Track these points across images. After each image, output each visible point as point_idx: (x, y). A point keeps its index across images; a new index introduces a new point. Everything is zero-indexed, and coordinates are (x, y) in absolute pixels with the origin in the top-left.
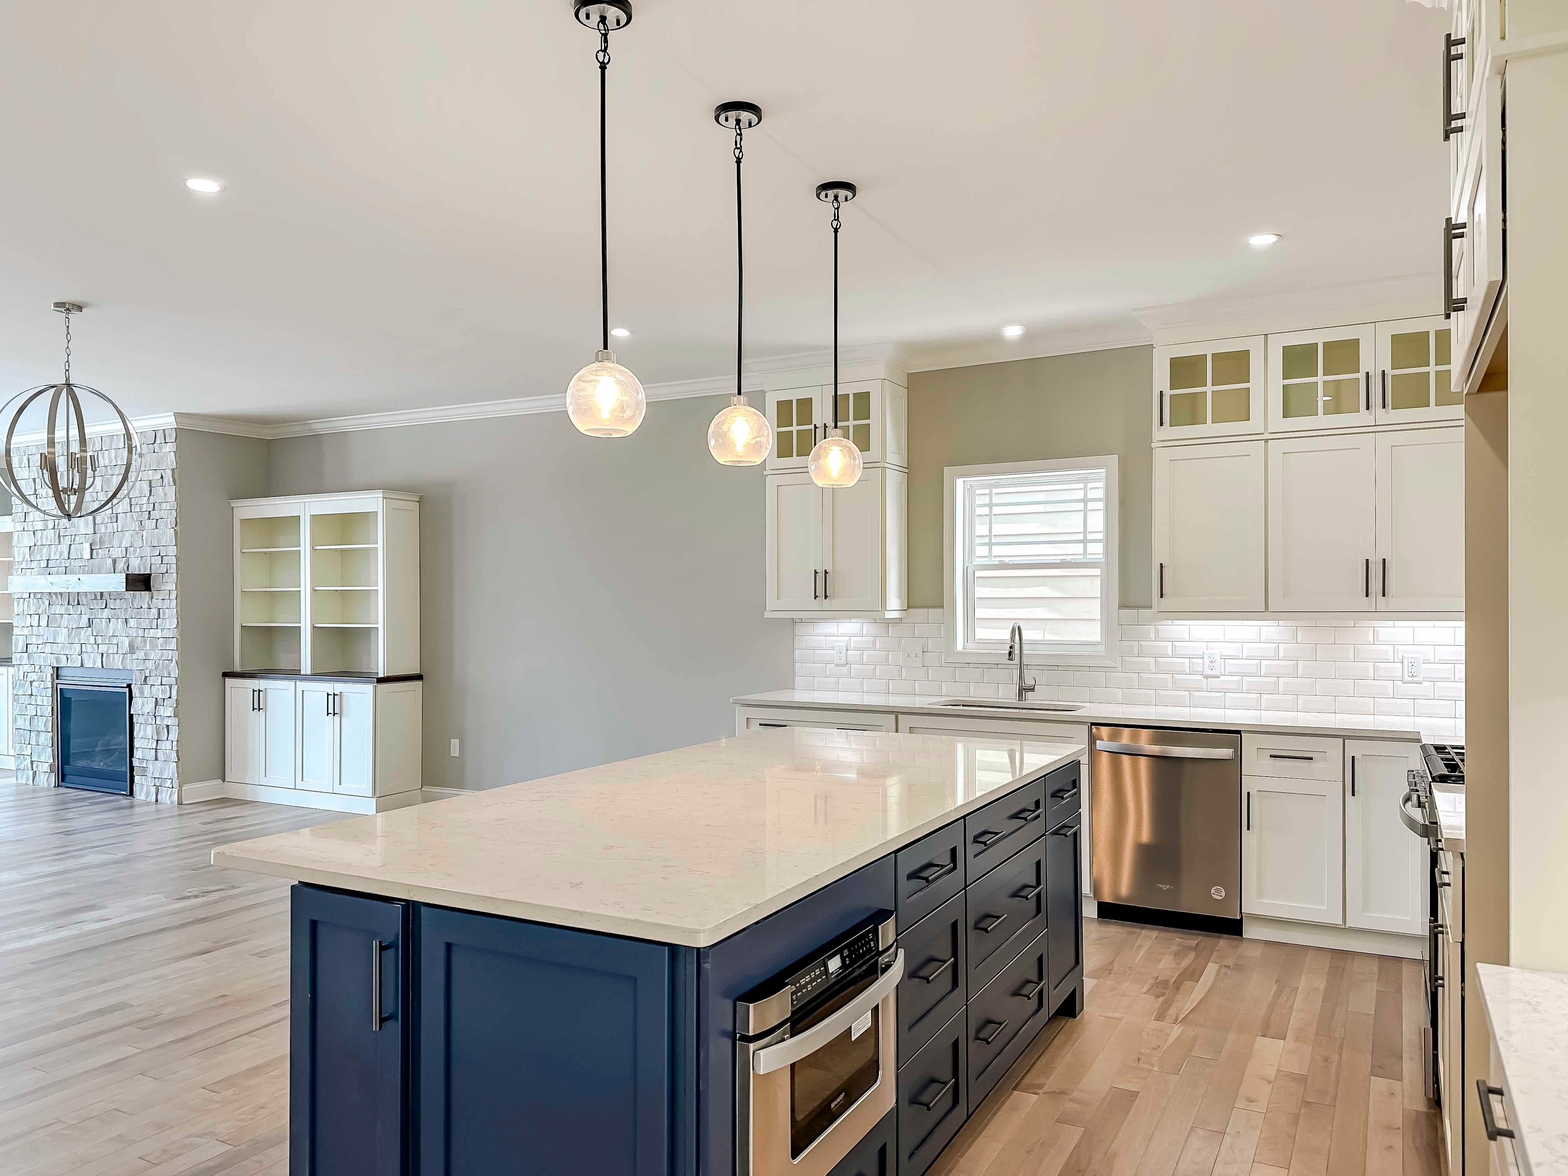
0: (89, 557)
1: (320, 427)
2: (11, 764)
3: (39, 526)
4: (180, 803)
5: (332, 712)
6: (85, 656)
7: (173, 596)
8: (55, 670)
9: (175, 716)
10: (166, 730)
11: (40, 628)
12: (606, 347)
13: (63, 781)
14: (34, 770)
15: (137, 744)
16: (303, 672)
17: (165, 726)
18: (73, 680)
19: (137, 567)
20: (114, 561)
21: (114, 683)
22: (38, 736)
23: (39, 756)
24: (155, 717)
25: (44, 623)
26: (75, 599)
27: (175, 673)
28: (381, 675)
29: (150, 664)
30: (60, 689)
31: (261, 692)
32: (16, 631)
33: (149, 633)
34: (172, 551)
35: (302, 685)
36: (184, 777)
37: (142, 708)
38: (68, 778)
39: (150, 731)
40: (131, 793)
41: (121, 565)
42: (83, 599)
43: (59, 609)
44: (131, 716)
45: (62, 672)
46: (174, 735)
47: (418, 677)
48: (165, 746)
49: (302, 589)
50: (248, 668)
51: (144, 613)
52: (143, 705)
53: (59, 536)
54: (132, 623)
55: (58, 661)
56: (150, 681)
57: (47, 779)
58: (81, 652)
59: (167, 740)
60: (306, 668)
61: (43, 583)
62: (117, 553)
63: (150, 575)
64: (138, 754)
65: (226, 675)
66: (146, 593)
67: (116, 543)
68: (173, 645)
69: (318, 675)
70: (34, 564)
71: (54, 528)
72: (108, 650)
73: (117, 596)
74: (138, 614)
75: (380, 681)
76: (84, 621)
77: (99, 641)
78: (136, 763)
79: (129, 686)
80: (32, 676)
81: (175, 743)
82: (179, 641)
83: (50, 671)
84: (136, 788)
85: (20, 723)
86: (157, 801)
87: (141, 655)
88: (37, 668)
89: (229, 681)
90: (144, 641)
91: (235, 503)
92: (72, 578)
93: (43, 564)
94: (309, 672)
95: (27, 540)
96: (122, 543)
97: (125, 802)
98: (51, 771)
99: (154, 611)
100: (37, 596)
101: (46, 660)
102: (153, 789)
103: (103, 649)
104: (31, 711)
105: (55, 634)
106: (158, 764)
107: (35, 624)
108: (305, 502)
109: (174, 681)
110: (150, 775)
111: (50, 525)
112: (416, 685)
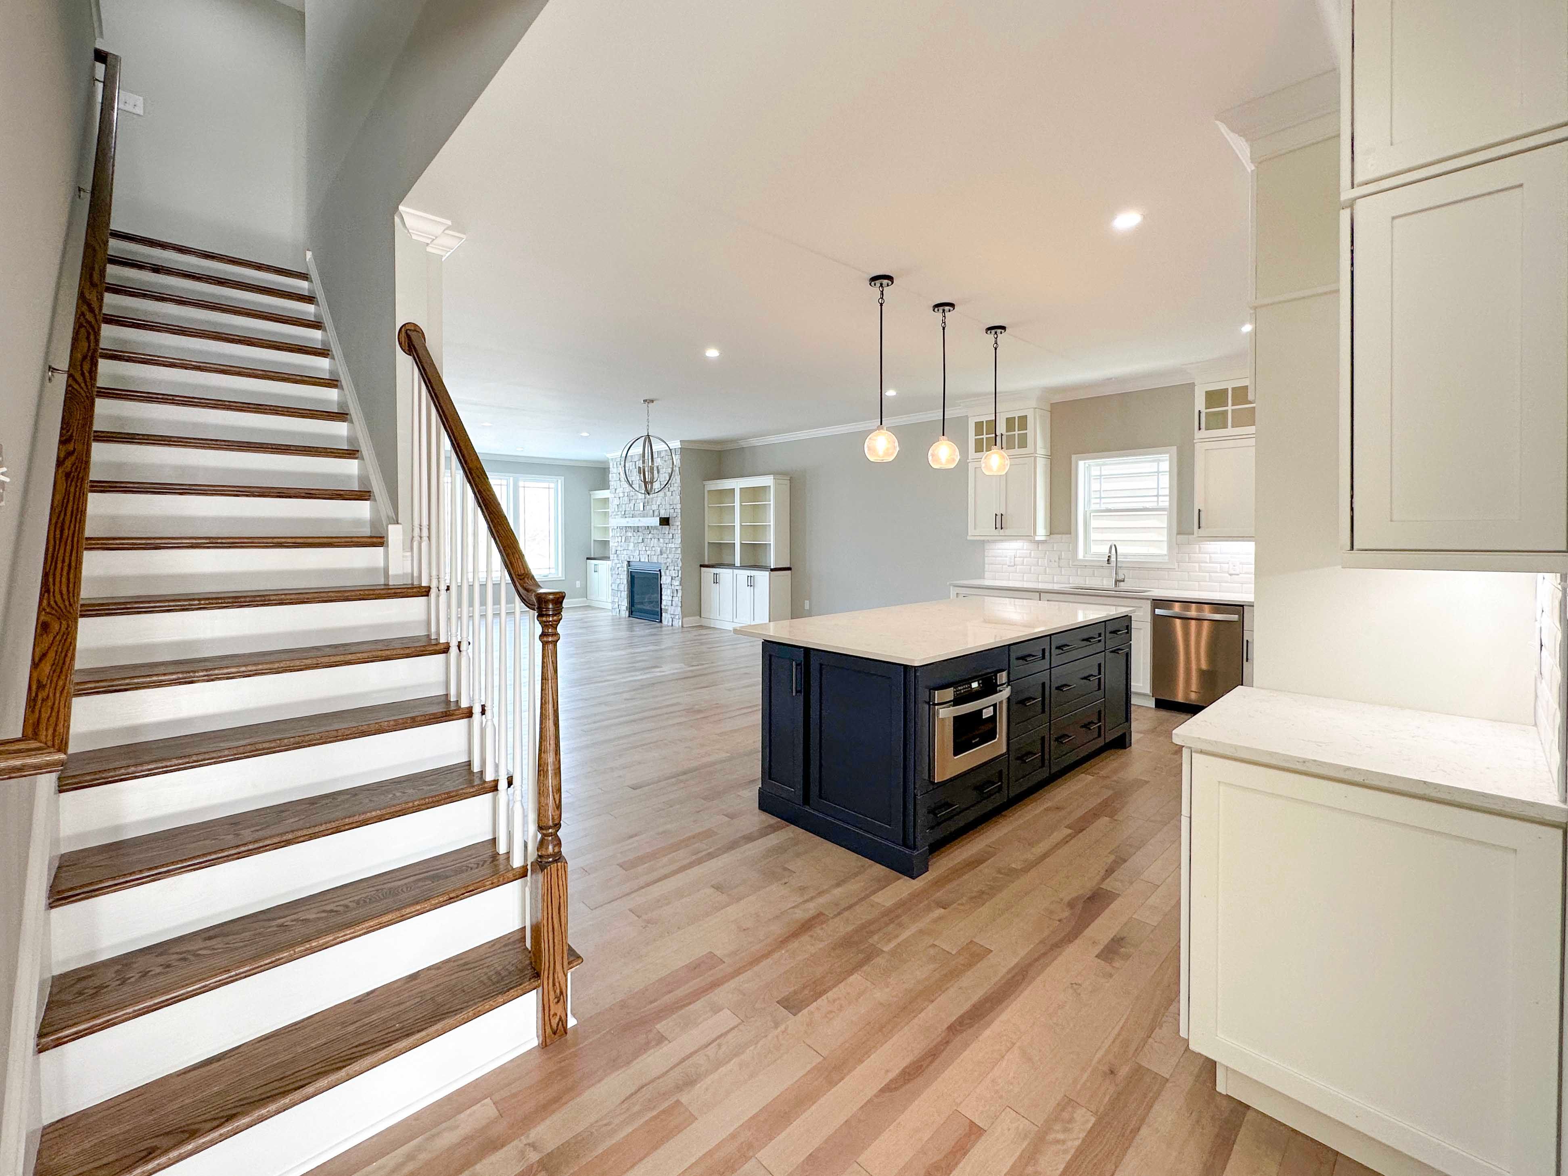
0: (643, 510)
2: (609, 606)
3: (621, 495)
4: (682, 627)
5: (750, 585)
6: (641, 556)
7: (680, 527)
8: (628, 562)
9: (680, 585)
10: (676, 592)
11: (622, 543)
12: (881, 424)
13: (631, 614)
14: (619, 609)
15: (663, 598)
16: (736, 565)
17: (675, 590)
18: (636, 567)
19: (664, 514)
20: (653, 511)
21: (653, 569)
22: (621, 593)
23: (621, 603)
24: (671, 585)
25: (623, 540)
26: (637, 529)
27: (680, 565)
28: (772, 567)
29: (669, 560)
30: (630, 571)
31: (717, 574)
32: (611, 544)
33: (669, 545)
34: (679, 506)
35: (736, 571)
36: (684, 615)
37: (665, 581)
38: (634, 613)
39: (669, 591)
40: (661, 621)
41: (656, 513)
42: (640, 530)
43: (629, 534)
44: (661, 584)
45: (631, 564)
46: (680, 594)
47: (789, 569)
48: (676, 599)
49: (736, 525)
50: (711, 563)
51: (667, 536)
52: (666, 579)
53: (630, 499)
54: (661, 540)
55: (630, 558)
56: (669, 568)
57: (625, 613)
58: (639, 554)
59: (676, 596)
60: (738, 564)
61: (624, 522)
62: (655, 507)
63: (669, 518)
64: (664, 603)
65: (701, 566)
66: (667, 527)
67: (654, 503)
68: (679, 551)
69: (743, 567)
70: (619, 513)
71: (627, 496)
72: (651, 553)
73: (655, 528)
74: (664, 537)
75: (772, 570)
76: (640, 540)
77: (647, 548)
78: (663, 607)
79: (660, 570)
80: (619, 565)
81: (680, 598)
82: (682, 549)
83: (626, 563)
84: (663, 618)
85: (613, 587)
86: (672, 625)
87: (665, 556)
88: (620, 561)
89: (702, 569)
90: (667, 549)
91: (706, 483)
92: (636, 519)
93: (623, 513)
95: (616, 502)
96: (657, 503)
97: (659, 625)
98: (626, 610)
99: (671, 535)
100: (621, 528)
101: (624, 557)
102: (671, 620)
103: (649, 552)
104: (618, 581)
105: (628, 545)
106: (673, 608)
107: (620, 541)
108: (737, 482)
109: (679, 568)
110: (669, 612)
111: (626, 494)
112: (789, 572)
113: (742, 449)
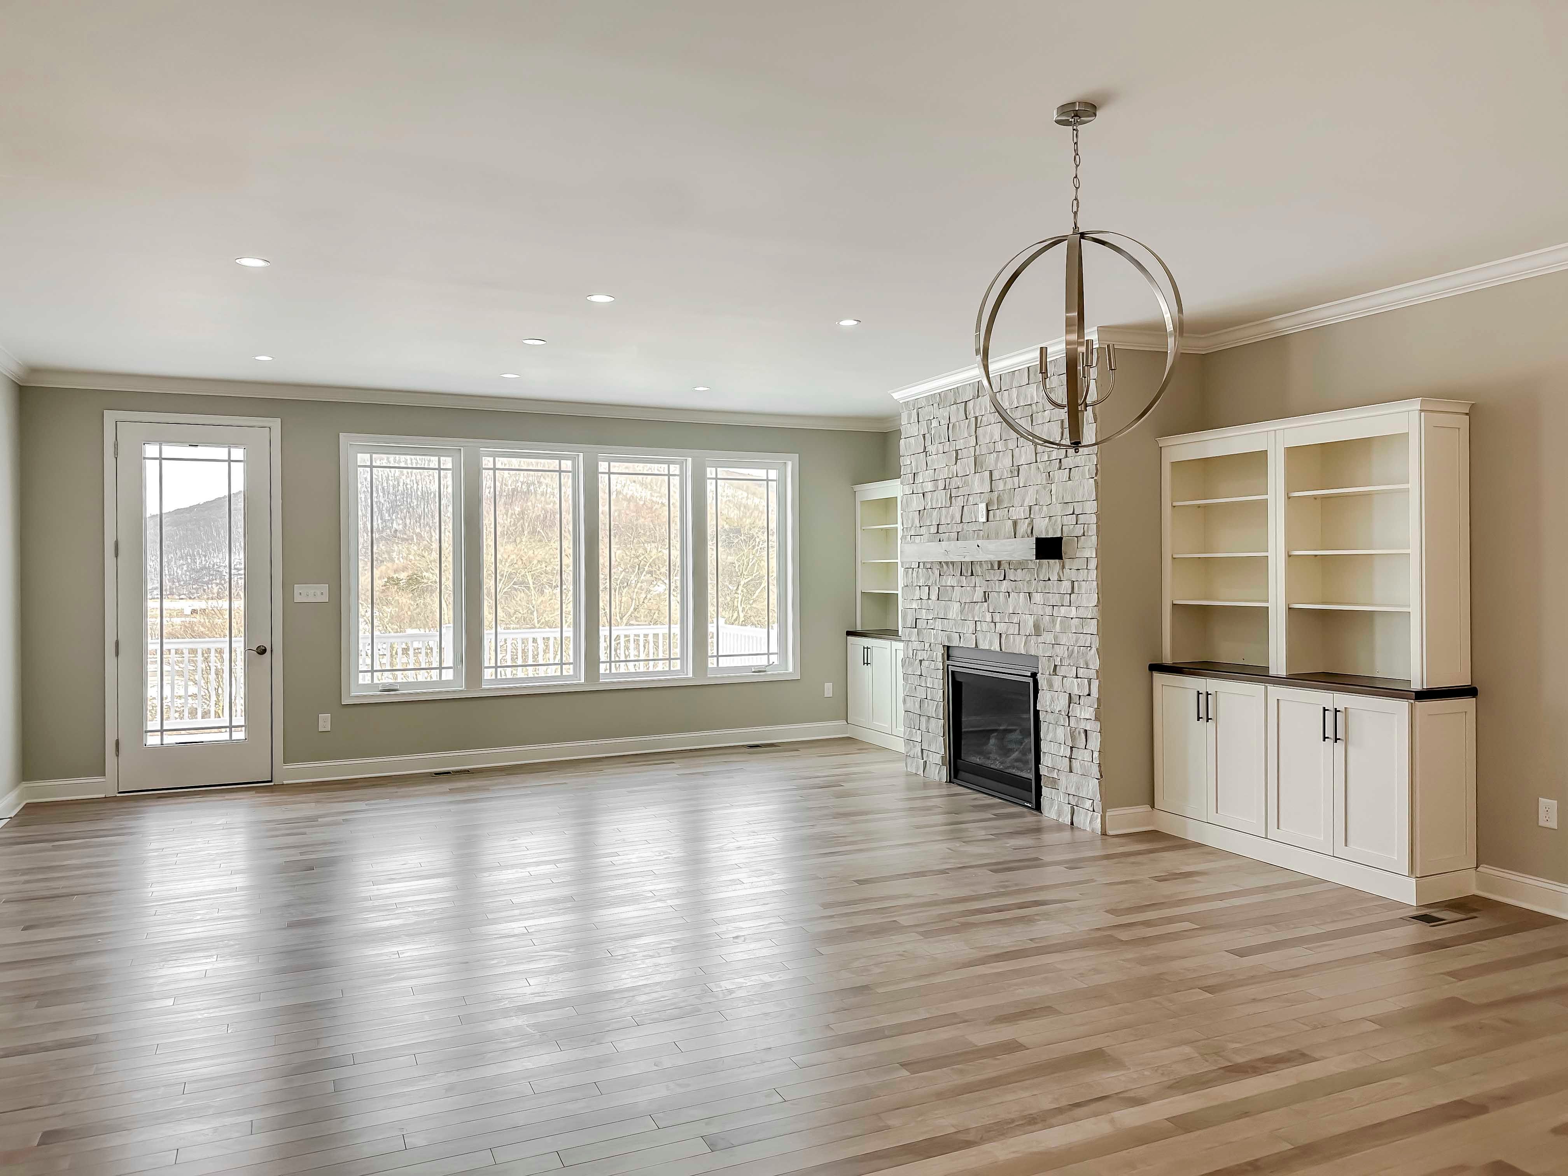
0: (984, 520)
1: (1286, 325)
3: (929, 486)
4: (1104, 834)
5: (1332, 736)
6: (979, 635)
7: (1093, 564)
8: (946, 648)
9: (1097, 719)
10: (1083, 735)
11: (930, 601)
13: (955, 777)
14: (925, 760)
15: (1044, 746)
16: (1272, 672)
17: (1082, 731)
18: (967, 662)
19: (1046, 530)
20: (1015, 523)
21: (1019, 673)
22: (928, 721)
23: (929, 745)
24: (1069, 717)
25: (934, 597)
26: (968, 569)
27: (1095, 664)
28: (1416, 686)
29: (1061, 651)
30: (952, 672)
31: (1209, 696)
32: (905, 602)
33: (1059, 611)
34: (1091, 507)
35: (1275, 691)
36: (1109, 800)
37: (1050, 705)
38: (962, 774)
39: (1061, 733)
40: (1038, 807)
41: (1023, 527)
42: (978, 569)
43: (950, 581)
44: (1037, 713)
45: (953, 653)
46: (1095, 742)
47: (1469, 692)
48: (1082, 755)
49: (1271, 554)
50: (1183, 661)
51: (1053, 585)
52: (1052, 700)
53: (951, 497)
54: (1037, 598)
55: (949, 639)
56: (1062, 671)
57: (939, 773)
58: (976, 630)
59: (1086, 748)
60: (1278, 666)
61: (936, 552)
62: (1018, 513)
63: (1060, 539)
64: (1045, 760)
65: (1155, 669)
66: (1055, 562)
67: (1017, 501)
68: (1092, 626)
69: (1295, 679)
70: (923, 530)
71: (945, 489)
72: (1007, 629)
73: (1021, 565)
74: (1045, 588)
75: (1422, 695)
76: (978, 595)
77: (998, 617)
78: (1043, 771)
79: (1034, 675)
80: (921, 655)
81: (1096, 755)
82: (1100, 624)
83: (939, 652)
84: (1044, 802)
85: (910, 705)
86: (1072, 824)
87: (1048, 638)
88: (927, 645)
89: (1157, 676)
90: (1053, 621)
91: (1164, 442)
92: (972, 544)
93: (933, 530)
94: (1283, 673)
95: (917, 503)
96: (1024, 501)
97: (1030, 819)
98: (943, 764)
99: (1066, 586)
100: (927, 566)
101: (937, 638)
102: (1067, 809)
103: (1000, 627)
104: (921, 693)
105: (946, 609)
106: (1074, 777)
107: (925, 597)
108: (1275, 430)
109: (1092, 674)
110: (1062, 789)
111: (941, 485)
112: (1468, 704)
113: (1281, 342)
